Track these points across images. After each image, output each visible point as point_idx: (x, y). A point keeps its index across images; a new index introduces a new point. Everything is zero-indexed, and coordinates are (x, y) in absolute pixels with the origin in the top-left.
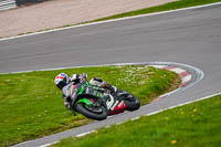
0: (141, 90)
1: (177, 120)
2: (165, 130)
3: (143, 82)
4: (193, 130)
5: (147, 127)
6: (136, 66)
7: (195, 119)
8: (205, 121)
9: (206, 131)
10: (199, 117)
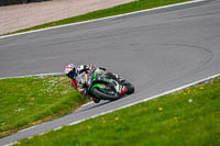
0: (64, 99)
1: (100, 128)
2: (87, 139)
3: (66, 92)
4: (115, 139)
5: (69, 137)
6: (58, 76)
7: (117, 128)
8: (127, 129)
9: (128, 139)
10: (120, 126)
